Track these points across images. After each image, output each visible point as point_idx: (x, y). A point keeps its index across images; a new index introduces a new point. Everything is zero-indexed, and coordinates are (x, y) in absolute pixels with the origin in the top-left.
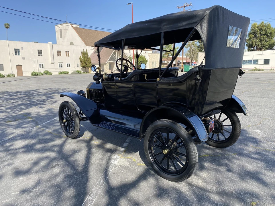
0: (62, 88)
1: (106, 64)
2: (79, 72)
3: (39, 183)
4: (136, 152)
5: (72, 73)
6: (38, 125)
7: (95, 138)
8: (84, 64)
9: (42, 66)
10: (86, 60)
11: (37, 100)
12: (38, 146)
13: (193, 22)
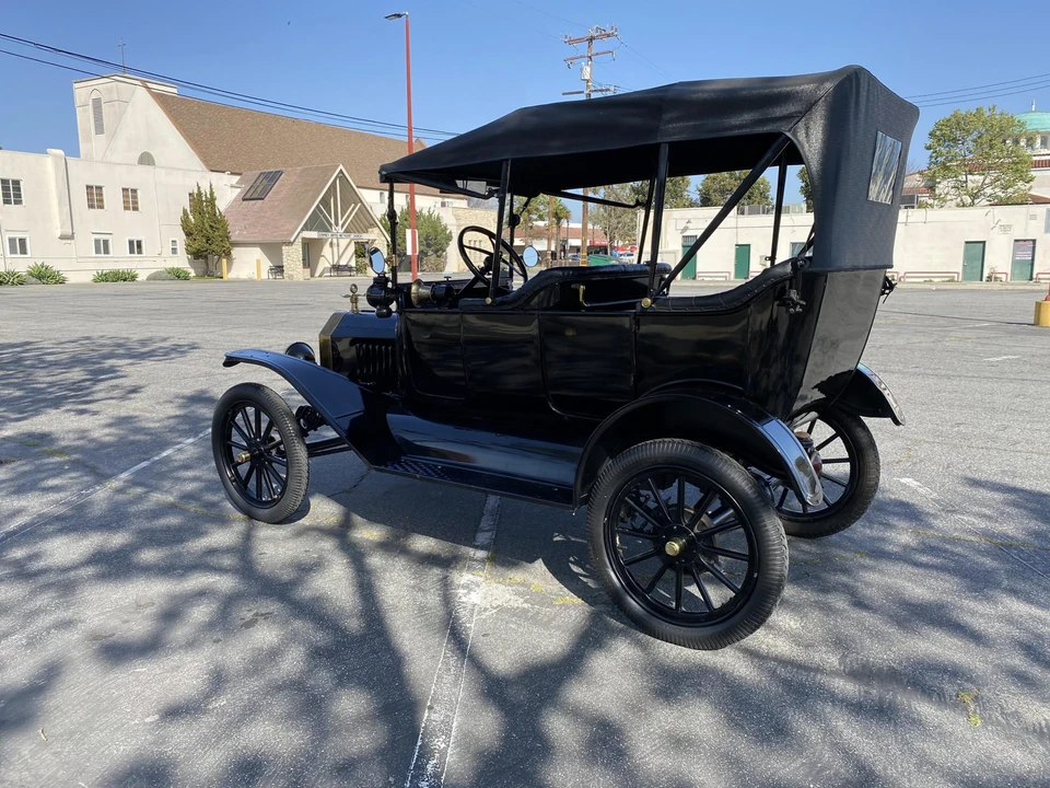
0: (136, 337)
1: (290, 244)
2: (178, 275)
3: (218, 680)
4: (532, 561)
5: (148, 279)
6: (107, 477)
7: (357, 519)
8: (200, 243)
10: (207, 225)
11: (52, 384)
12: (149, 555)
13: (778, 114)
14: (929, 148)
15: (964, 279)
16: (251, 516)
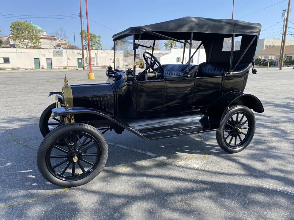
13: (255, 31)
14: (11, 30)
15: (36, 69)
16: (70, 187)
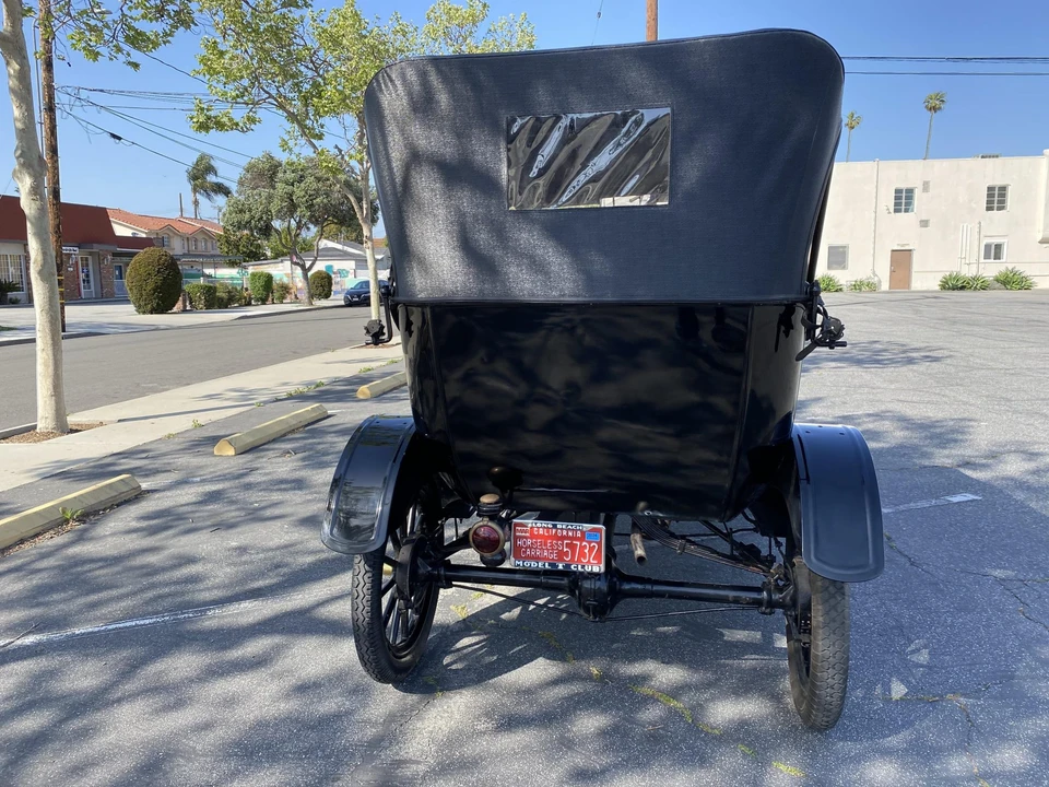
9: (995, 251)
